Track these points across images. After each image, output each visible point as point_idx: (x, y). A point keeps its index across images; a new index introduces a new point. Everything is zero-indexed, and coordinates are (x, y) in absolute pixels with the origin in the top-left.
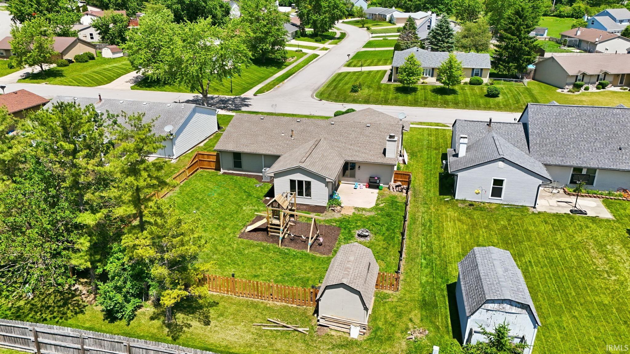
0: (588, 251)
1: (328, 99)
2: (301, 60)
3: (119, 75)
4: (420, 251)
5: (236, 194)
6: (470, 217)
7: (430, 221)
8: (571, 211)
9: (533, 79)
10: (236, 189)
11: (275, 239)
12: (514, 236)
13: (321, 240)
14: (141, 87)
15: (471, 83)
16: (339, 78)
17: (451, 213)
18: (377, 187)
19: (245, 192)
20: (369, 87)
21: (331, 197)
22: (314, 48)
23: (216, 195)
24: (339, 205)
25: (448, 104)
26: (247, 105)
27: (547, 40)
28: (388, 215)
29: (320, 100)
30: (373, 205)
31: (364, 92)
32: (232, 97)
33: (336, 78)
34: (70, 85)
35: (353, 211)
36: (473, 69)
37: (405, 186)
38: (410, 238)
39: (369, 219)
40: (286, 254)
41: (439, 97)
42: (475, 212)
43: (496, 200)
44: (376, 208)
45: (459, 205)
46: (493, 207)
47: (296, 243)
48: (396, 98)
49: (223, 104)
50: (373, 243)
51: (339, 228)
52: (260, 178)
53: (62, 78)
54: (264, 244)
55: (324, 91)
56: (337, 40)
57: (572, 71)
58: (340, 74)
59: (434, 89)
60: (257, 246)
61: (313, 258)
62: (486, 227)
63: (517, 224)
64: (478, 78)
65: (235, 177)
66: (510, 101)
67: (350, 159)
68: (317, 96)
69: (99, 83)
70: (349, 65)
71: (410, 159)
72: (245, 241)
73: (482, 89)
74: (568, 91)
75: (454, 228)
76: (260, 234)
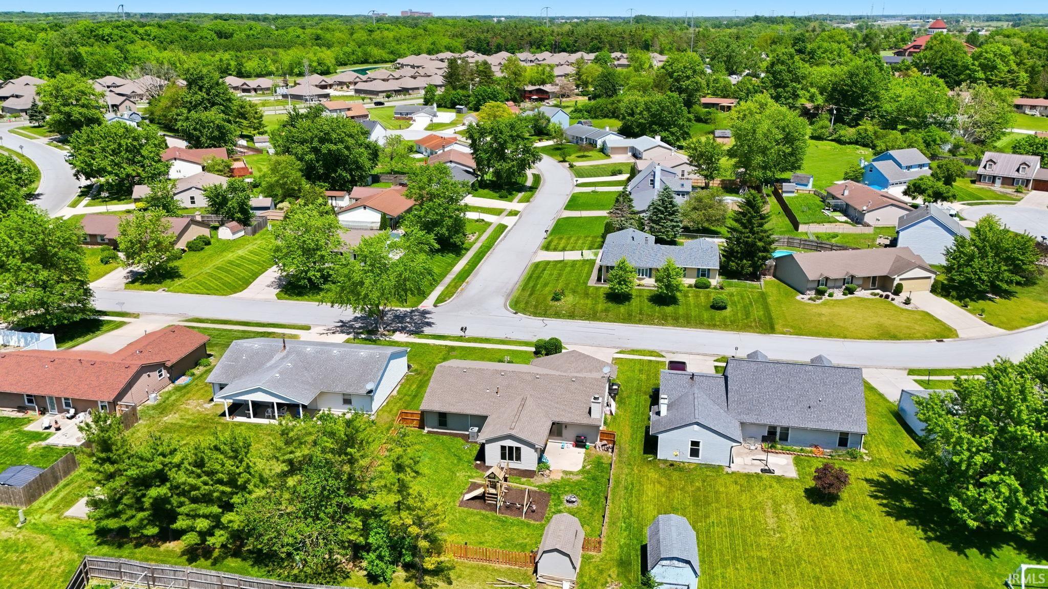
0: (765, 511)
1: (524, 311)
2: (485, 237)
3: (255, 276)
4: (621, 515)
5: (447, 459)
6: (668, 477)
7: (632, 484)
8: (762, 470)
9: (774, 276)
10: (446, 452)
11: (493, 508)
12: (705, 496)
13: (534, 507)
14: (290, 295)
15: (696, 286)
16: (537, 272)
17: (653, 475)
18: (584, 446)
19: (455, 455)
20: (574, 292)
21: (540, 460)
22: (498, 212)
23: (427, 460)
24: (548, 468)
25: (666, 320)
26: (429, 324)
27: (812, 193)
28: (594, 479)
29: (516, 313)
30: (580, 467)
31: (568, 300)
32: (408, 309)
33: (533, 272)
34: (197, 293)
35: (561, 475)
36: (699, 269)
37: (611, 445)
38: (613, 503)
39: (577, 483)
40: (504, 521)
41: (657, 308)
42: (675, 473)
43: (694, 460)
44: (582, 471)
45: (661, 465)
46: (692, 467)
47: (512, 510)
48: (606, 310)
49: (400, 322)
50: (580, 509)
51: (549, 494)
52: (466, 438)
53: (182, 281)
54: (483, 512)
55: (518, 298)
56: (529, 194)
57: (812, 274)
58: (537, 265)
59: (652, 297)
60: (477, 514)
61: (528, 525)
62: (682, 489)
63: (710, 485)
64: (704, 279)
65: (441, 437)
66: (739, 314)
67: (557, 419)
68: (511, 307)
69: (235, 289)
70: (547, 248)
71: (617, 408)
72: (466, 509)
73: (708, 296)
74: (809, 299)
75: (653, 490)
76: (478, 502)
